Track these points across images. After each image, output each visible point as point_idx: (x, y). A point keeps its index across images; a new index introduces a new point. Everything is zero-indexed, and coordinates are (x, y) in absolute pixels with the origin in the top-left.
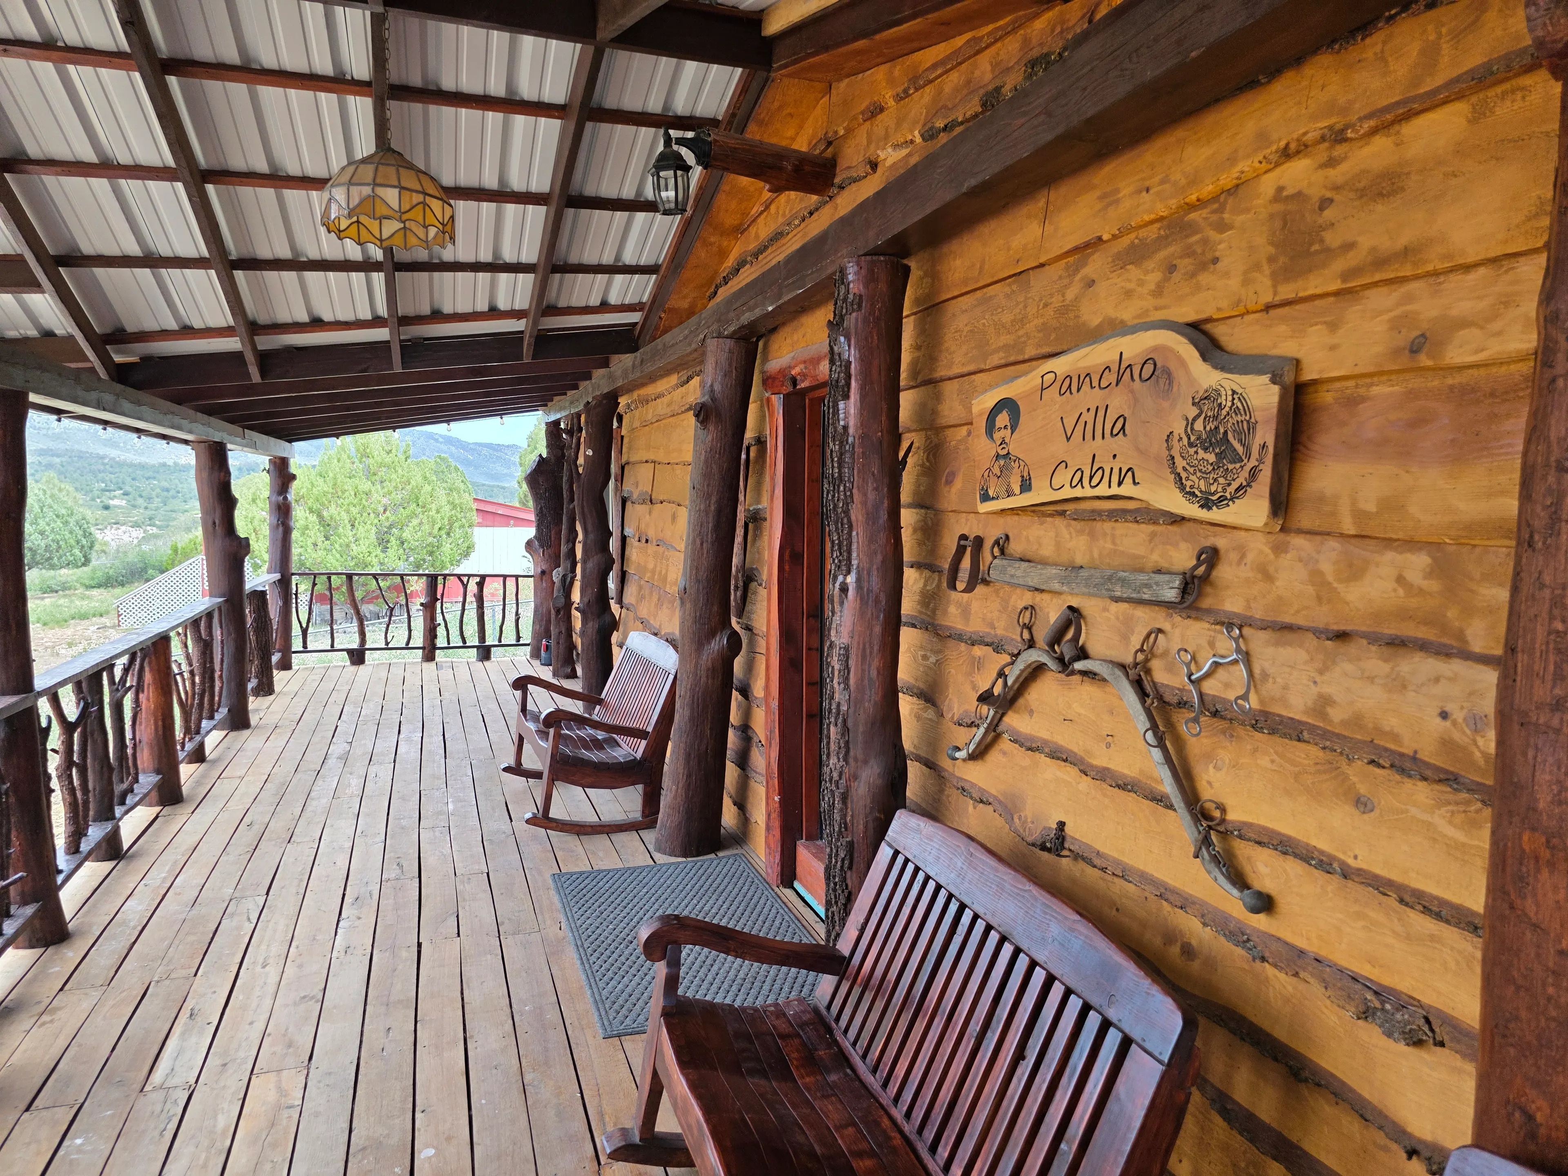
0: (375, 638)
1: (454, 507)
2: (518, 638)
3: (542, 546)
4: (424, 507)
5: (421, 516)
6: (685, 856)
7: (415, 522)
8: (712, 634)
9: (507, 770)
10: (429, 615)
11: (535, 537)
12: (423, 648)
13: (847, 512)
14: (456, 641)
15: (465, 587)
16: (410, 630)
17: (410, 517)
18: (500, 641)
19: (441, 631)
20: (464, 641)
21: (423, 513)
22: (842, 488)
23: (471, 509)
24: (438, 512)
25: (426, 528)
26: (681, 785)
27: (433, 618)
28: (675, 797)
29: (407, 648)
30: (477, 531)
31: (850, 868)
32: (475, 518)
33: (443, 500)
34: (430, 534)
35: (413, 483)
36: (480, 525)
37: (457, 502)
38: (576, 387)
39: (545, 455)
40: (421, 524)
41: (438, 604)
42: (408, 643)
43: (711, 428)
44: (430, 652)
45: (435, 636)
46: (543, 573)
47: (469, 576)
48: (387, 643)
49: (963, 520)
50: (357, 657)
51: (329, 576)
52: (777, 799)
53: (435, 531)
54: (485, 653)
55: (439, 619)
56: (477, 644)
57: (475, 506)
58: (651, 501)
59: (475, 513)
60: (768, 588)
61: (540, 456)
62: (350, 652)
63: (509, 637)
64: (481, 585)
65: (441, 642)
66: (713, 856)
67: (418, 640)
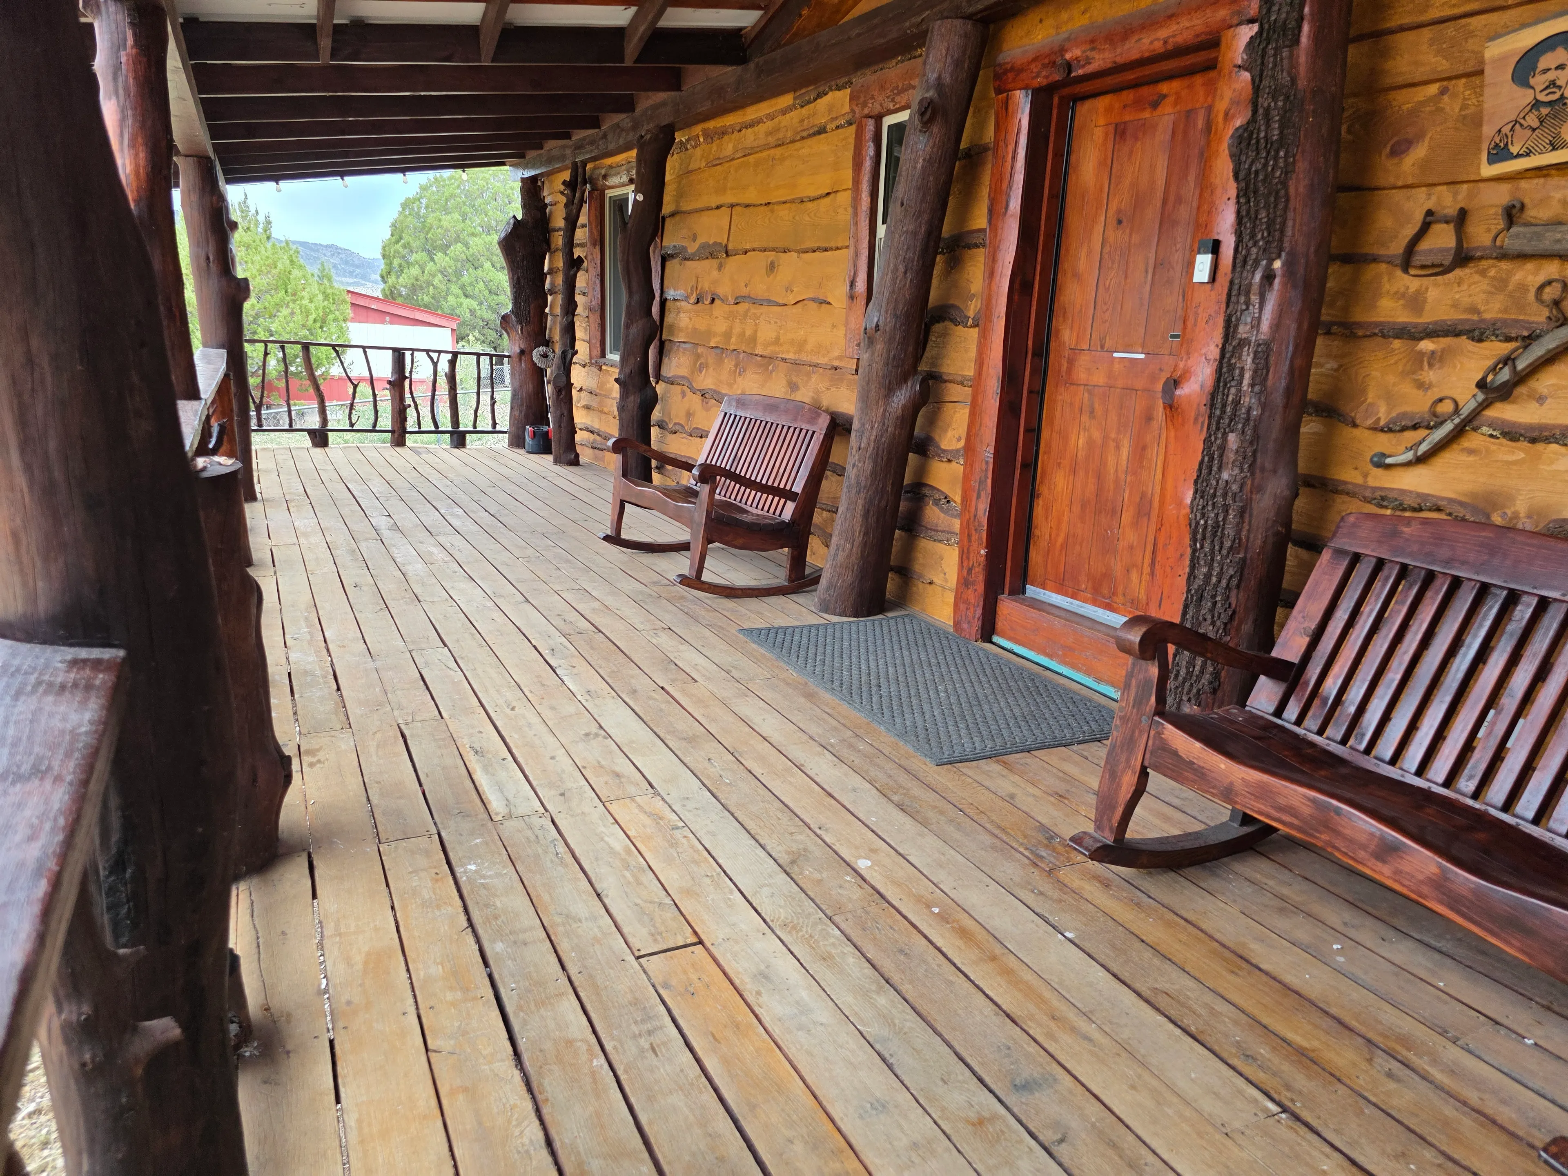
0: (337, 417)
1: (326, 297)
2: (494, 424)
3: (520, 322)
4: (294, 294)
5: (291, 305)
6: (856, 616)
7: (285, 312)
8: (904, 379)
9: (607, 538)
10: (397, 394)
11: (512, 311)
12: (392, 432)
13: (1284, 184)
14: (427, 425)
15: (435, 364)
16: (376, 412)
17: (278, 306)
18: (475, 427)
19: (411, 413)
20: (436, 426)
21: (294, 301)
22: (1282, 154)
23: (344, 301)
24: (311, 301)
25: (298, 318)
26: (856, 543)
27: (402, 398)
28: (849, 556)
29: (374, 430)
30: (350, 324)
31: (1238, 586)
32: (349, 312)
33: (315, 289)
34: (303, 326)
35: (280, 265)
36: (353, 320)
37: (329, 291)
38: (595, 124)
39: (519, 217)
40: (292, 313)
41: (407, 382)
42: (375, 425)
43: (935, 129)
44: (399, 436)
45: (405, 419)
46: (522, 352)
47: (440, 352)
48: (352, 425)
49: (1424, 196)
50: (320, 438)
51: (282, 344)
52: (983, 552)
53: (310, 322)
54: (459, 439)
55: (408, 401)
56: (450, 429)
57: (348, 298)
58: (727, 253)
59: (349, 306)
60: (981, 323)
61: (514, 217)
62: (311, 433)
63: (485, 423)
64: (453, 363)
65: (411, 425)
66: (881, 616)
67: (386, 421)
